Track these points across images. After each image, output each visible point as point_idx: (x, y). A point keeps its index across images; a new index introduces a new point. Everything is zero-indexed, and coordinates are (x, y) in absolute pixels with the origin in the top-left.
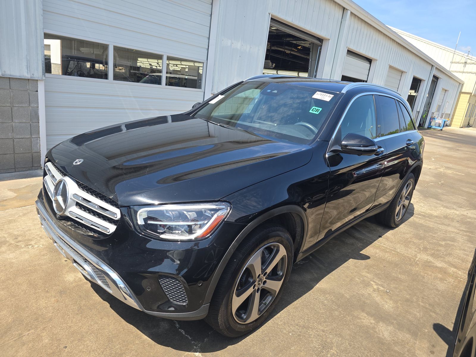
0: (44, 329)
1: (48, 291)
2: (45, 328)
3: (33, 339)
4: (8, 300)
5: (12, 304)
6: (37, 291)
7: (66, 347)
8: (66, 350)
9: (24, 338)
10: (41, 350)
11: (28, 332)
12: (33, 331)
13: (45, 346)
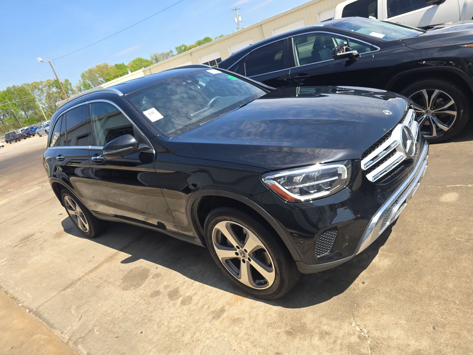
0: (449, 236)
1: (415, 261)
2: (447, 236)
3: (462, 234)
4: (452, 274)
5: (453, 268)
6: (423, 267)
7: (448, 220)
8: (449, 218)
9: (467, 238)
10: (463, 226)
11: (461, 240)
12: (457, 239)
13: (458, 226)
